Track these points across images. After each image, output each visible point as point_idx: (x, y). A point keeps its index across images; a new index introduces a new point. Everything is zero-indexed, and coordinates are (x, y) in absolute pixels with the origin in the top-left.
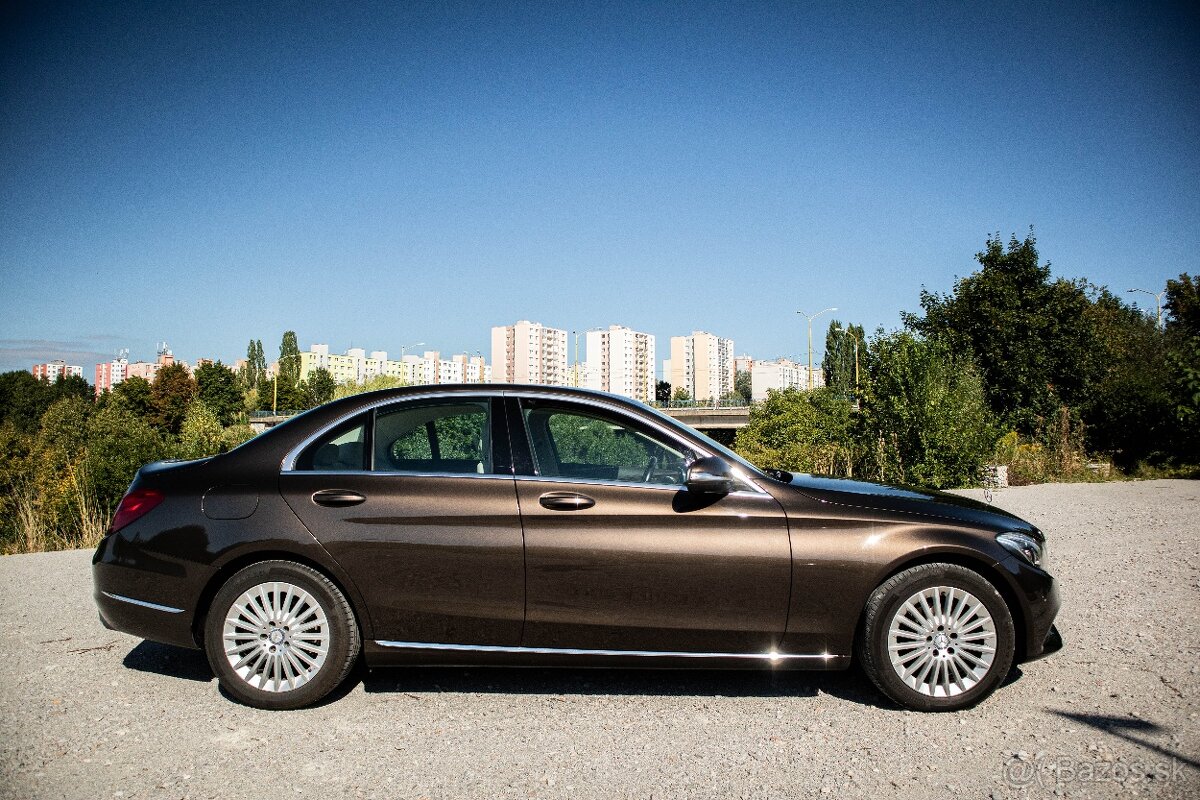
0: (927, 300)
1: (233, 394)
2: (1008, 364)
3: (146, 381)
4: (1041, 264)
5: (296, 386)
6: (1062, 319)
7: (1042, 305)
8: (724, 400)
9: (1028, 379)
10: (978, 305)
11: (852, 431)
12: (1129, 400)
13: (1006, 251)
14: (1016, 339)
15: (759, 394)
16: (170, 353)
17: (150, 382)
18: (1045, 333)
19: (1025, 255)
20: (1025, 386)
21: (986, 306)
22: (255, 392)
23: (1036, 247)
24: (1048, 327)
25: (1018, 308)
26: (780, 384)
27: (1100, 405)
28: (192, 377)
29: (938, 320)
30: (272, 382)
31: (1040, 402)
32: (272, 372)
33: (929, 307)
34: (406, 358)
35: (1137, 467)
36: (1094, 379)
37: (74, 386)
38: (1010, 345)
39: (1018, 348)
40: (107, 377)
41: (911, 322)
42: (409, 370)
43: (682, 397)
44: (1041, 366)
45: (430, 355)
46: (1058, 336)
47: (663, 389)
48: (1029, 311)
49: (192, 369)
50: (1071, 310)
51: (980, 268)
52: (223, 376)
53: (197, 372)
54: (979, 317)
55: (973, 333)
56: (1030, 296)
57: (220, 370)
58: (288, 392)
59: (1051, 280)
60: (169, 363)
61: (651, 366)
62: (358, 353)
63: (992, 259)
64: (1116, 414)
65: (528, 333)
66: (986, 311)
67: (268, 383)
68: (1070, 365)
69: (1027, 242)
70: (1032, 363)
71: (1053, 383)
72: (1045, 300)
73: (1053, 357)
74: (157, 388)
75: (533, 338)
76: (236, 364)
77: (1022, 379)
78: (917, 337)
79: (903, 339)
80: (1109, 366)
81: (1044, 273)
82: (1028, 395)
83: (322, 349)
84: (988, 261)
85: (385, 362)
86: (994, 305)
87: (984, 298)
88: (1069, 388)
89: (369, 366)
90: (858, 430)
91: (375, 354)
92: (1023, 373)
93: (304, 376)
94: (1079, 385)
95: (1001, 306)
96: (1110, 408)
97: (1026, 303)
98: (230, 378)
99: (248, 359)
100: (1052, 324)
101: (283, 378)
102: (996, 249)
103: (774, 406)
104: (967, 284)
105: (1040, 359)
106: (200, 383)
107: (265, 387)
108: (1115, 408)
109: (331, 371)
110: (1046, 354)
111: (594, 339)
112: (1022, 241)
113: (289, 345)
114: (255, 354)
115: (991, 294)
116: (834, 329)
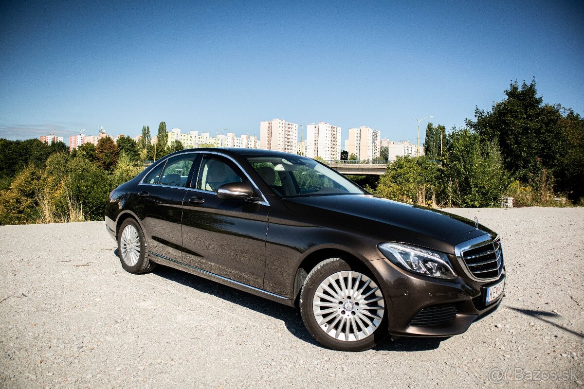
0: (478, 113)
1: (135, 152)
2: (517, 147)
3: (93, 145)
4: (537, 96)
5: (166, 148)
6: (547, 125)
7: (537, 117)
8: (374, 161)
9: (527, 154)
10: (504, 117)
11: (437, 178)
12: (578, 167)
13: (520, 89)
14: (522, 134)
15: (392, 158)
16: (104, 131)
17: (95, 145)
18: (538, 132)
19: (530, 91)
20: (525, 158)
21: (508, 118)
22: (145, 151)
23: (536, 88)
24: (539, 129)
25: (524, 119)
26: (402, 154)
27: (563, 169)
28: (115, 143)
29: (483, 123)
30: (154, 147)
31: (532, 166)
32: (154, 141)
33: (479, 117)
34: (218, 136)
35: (580, 200)
36: (562, 155)
37: (60, 147)
38: (519, 137)
39: (523, 139)
40: (75, 143)
41: (470, 124)
42: (220, 142)
43: (354, 158)
44: (534, 148)
45: (230, 135)
46: (544, 133)
47: (344, 154)
48: (531, 121)
49: (115, 139)
50: (552, 120)
51: (507, 97)
52: (130, 143)
53: (117, 141)
54: (504, 122)
55: (501, 130)
56: (531, 112)
57: (129, 140)
58: (161, 151)
59: (542, 105)
60: (104, 136)
61: (339, 142)
62: (195, 133)
63: (513, 93)
64: (571, 173)
65: (278, 125)
66: (507, 120)
67: (151, 147)
68: (550, 148)
69: (532, 86)
70: (529, 147)
71: (540, 157)
72: (538, 115)
73: (541, 144)
74: (99, 149)
75: (281, 127)
76: (136, 137)
77: (524, 155)
78: (472, 131)
79: (465, 133)
80: (569, 149)
81: (539, 101)
82: (526, 162)
83: (177, 131)
84: (511, 94)
85: (208, 138)
86: (512, 117)
87: (508, 113)
88: (548, 160)
89: (200, 140)
90: (441, 177)
91: (203, 134)
92: (524, 151)
93: (169, 144)
94: (554, 158)
95: (516, 117)
96: (568, 170)
97: (529, 116)
98: (133, 144)
99: (142, 135)
100: (541, 127)
101: (159, 145)
102: (515, 89)
103: (399, 165)
104: (499, 106)
105: (534, 145)
106: (119, 146)
107: (151, 148)
108: (571, 170)
109: (182, 142)
110: (537, 142)
111: (310, 129)
112: (529, 85)
113: (162, 129)
114: (146, 133)
115: (511, 111)
116: (430, 127)
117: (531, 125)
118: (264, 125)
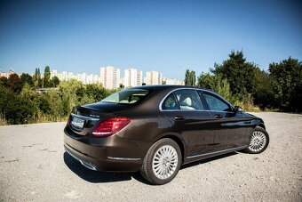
0: (216, 65)
1: (31, 82)
2: (235, 82)
3: (6, 78)
4: (244, 58)
5: (49, 81)
6: (248, 72)
7: (244, 68)
13: (236, 54)
14: (237, 76)
16: (13, 70)
17: (8, 78)
18: (244, 75)
19: (240, 55)
21: (230, 68)
22: (37, 82)
23: (243, 54)
25: (238, 68)
27: (256, 94)
28: (20, 77)
29: (218, 71)
30: (42, 80)
32: (42, 76)
33: (216, 67)
34: (78, 74)
35: (265, 109)
38: (236, 78)
41: (211, 71)
45: (84, 74)
46: (247, 76)
49: (20, 75)
50: (251, 70)
51: (229, 58)
52: (28, 77)
54: (229, 70)
55: (227, 74)
56: (241, 66)
57: (28, 75)
58: (46, 82)
59: (246, 62)
60: (13, 73)
61: (141, 79)
62: (65, 73)
63: (232, 56)
64: (260, 96)
65: (110, 69)
68: (250, 83)
69: (241, 52)
71: (246, 88)
73: (246, 81)
74: (9, 80)
76: (32, 74)
78: (213, 74)
79: (208, 75)
81: (244, 60)
82: (239, 90)
83: (55, 71)
85: (72, 75)
87: (230, 66)
88: (249, 89)
89: (68, 76)
91: (69, 73)
93: (51, 78)
94: (251, 88)
95: (234, 68)
96: (259, 94)
98: (30, 78)
99: (35, 73)
100: (246, 73)
101: (45, 78)
102: (233, 54)
104: (225, 62)
107: (40, 80)
109: (58, 77)
111: (127, 71)
113: (47, 70)
114: (37, 72)
115: (232, 65)
116: (188, 71)
117: (241, 72)
118: (102, 69)
